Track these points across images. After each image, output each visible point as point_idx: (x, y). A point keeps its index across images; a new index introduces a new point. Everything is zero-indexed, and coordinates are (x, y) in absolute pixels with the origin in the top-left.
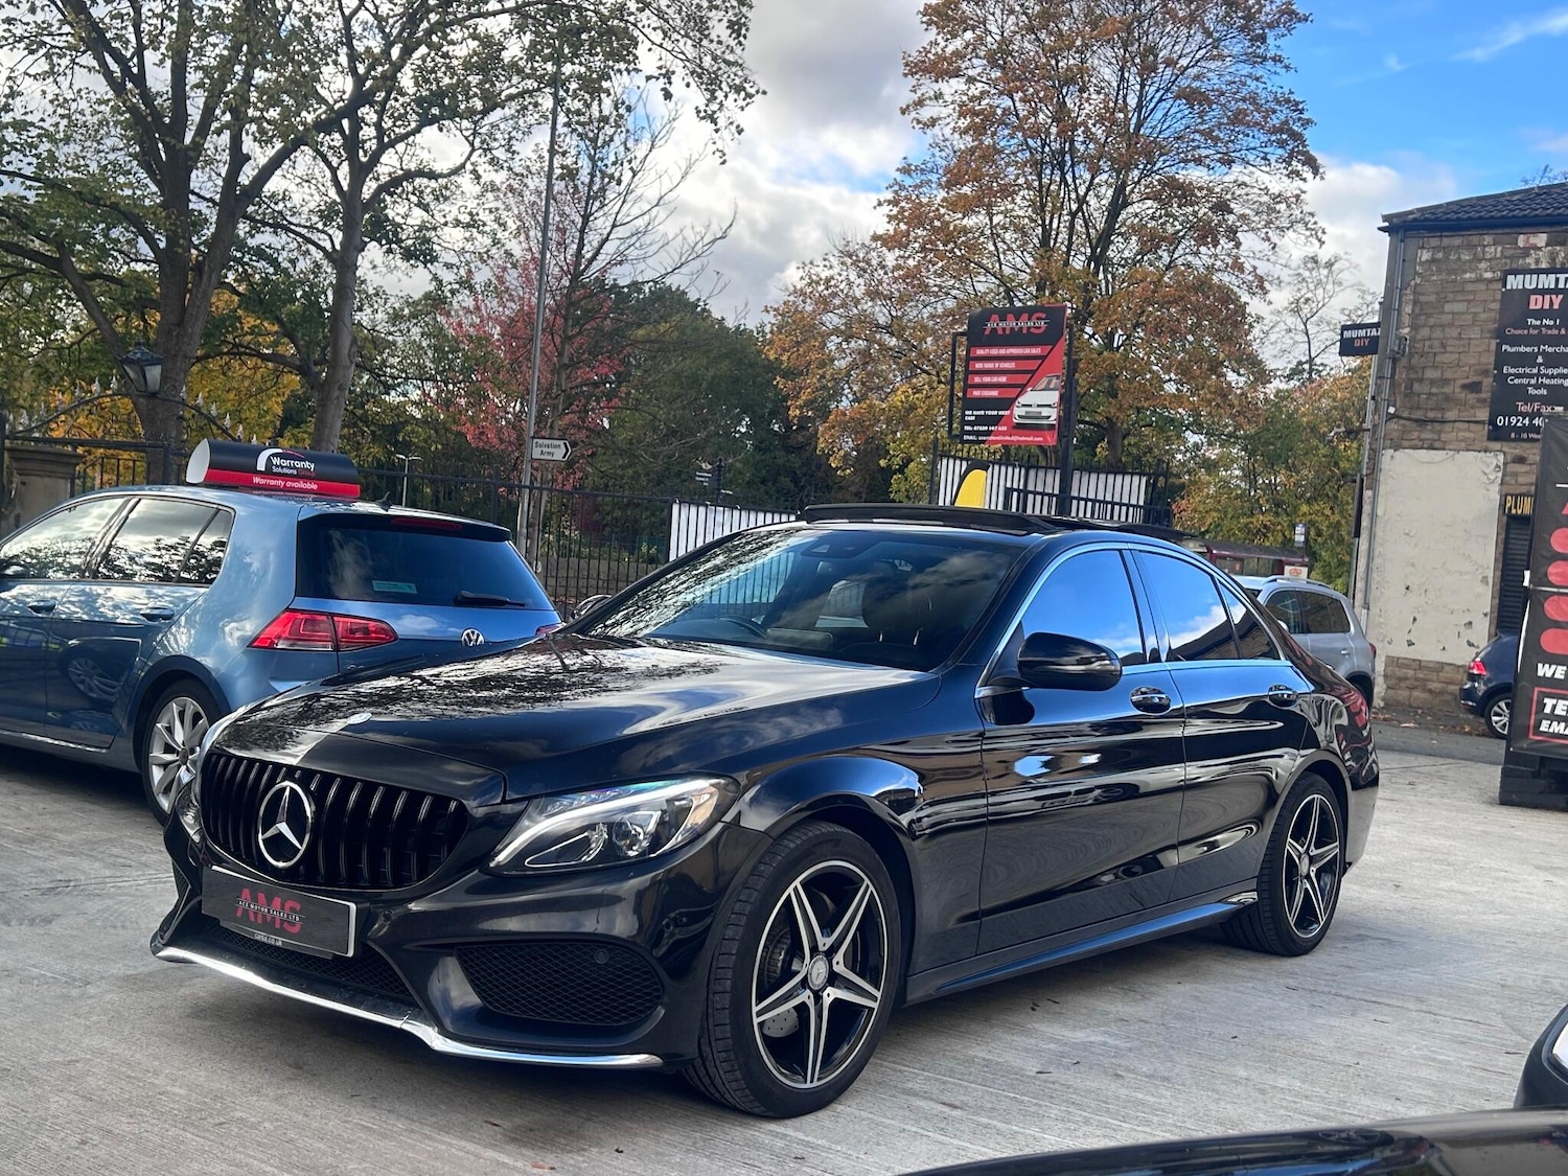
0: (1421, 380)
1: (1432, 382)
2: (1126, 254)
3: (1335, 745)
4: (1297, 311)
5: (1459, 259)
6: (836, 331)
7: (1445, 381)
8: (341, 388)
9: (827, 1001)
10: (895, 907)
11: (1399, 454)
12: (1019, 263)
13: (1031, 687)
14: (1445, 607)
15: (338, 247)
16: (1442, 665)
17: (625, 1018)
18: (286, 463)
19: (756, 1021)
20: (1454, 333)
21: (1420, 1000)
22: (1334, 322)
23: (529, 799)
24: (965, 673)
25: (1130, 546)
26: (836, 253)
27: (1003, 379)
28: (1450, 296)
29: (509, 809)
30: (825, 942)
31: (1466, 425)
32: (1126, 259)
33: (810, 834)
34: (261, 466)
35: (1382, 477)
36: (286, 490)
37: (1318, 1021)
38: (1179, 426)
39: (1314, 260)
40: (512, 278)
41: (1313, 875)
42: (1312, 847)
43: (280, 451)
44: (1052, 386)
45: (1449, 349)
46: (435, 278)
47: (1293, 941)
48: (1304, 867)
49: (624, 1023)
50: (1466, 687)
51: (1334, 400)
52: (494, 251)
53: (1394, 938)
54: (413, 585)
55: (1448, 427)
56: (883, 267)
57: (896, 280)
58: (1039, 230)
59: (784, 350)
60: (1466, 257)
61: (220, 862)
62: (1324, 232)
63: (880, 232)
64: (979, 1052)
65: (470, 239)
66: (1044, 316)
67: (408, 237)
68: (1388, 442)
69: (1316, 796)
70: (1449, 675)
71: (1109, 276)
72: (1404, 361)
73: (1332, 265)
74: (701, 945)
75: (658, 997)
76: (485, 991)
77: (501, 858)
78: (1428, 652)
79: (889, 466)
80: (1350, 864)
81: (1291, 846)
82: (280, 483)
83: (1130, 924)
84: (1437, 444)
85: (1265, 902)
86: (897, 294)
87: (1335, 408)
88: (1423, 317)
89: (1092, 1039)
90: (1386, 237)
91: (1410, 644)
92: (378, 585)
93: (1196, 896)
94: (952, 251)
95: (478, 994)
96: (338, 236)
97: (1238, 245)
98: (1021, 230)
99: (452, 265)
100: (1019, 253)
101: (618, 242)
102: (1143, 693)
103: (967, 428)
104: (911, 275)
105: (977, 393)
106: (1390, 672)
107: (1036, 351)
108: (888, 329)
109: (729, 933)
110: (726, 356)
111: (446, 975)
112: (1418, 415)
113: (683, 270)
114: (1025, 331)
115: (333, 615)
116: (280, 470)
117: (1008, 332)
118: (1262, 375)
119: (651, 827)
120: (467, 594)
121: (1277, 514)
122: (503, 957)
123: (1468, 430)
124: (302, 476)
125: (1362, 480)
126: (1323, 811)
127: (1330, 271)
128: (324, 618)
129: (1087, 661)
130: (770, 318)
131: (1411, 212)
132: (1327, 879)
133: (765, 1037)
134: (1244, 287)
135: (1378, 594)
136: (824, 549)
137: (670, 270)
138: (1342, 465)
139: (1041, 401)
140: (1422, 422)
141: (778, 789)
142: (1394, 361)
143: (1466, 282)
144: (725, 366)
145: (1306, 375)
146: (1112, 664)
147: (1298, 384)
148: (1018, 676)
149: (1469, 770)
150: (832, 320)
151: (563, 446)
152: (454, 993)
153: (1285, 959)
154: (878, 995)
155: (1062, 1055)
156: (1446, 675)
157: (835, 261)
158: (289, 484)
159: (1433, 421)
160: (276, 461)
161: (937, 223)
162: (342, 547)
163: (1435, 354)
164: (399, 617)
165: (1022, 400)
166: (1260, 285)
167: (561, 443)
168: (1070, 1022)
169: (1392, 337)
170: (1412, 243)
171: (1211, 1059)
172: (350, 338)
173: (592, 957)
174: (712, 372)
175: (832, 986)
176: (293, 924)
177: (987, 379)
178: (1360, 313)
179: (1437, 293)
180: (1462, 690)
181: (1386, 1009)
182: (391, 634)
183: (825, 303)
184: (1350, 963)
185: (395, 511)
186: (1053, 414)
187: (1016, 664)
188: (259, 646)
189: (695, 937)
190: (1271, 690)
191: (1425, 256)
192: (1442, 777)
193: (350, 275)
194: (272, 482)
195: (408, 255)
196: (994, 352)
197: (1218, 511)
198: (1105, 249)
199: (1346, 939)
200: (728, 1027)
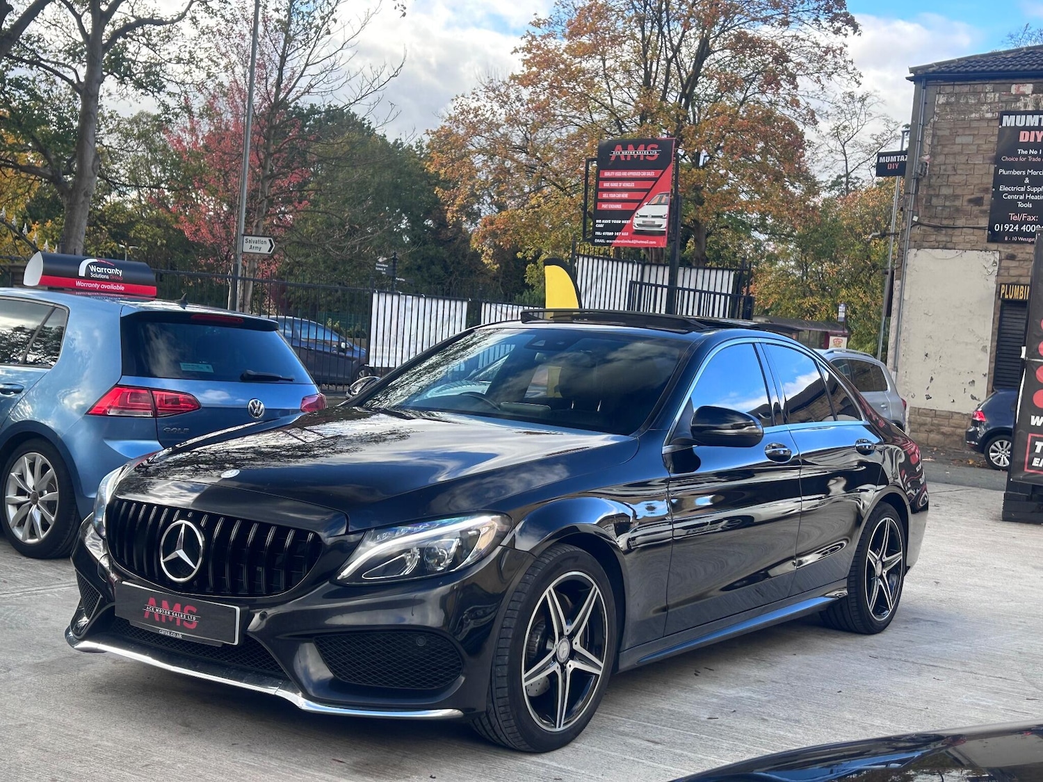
0: (938, 196)
1: (946, 197)
2: (709, 92)
3: (899, 480)
4: (836, 135)
5: (967, 102)
6: (482, 151)
7: (956, 197)
8: (86, 195)
9: (569, 670)
10: (613, 604)
11: (922, 253)
12: (625, 97)
13: (699, 445)
14: (954, 369)
15: (82, 80)
16: (951, 414)
17: (436, 684)
18: (101, 270)
19: (524, 685)
20: (963, 159)
21: (964, 664)
22: (865, 144)
23: (365, 531)
24: (654, 435)
25: (760, 340)
26: (482, 88)
27: (625, 196)
28: (960, 131)
29: (352, 538)
30: (568, 629)
31: (972, 230)
32: (709, 96)
33: (559, 553)
34: (82, 273)
35: (908, 271)
36: (101, 291)
37: (896, 679)
38: (749, 227)
39: (851, 96)
40: (222, 104)
41: (884, 575)
42: (884, 556)
43: (96, 260)
44: (663, 201)
45: (959, 172)
46: (163, 104)
47: (871, 622)
48: (879, 570)
49: (436, 687)
50: (971, 430)
51: (867, 207)
52: (209, 82)
53: (940, 620)
54: (210, 366)
55: (957, 232)
56: (520, 100)
57: (529, 110)
58: (642, 73)
59: (442, 165)
60: (972, 101)
61: (128, 578)
62: (861, 76)
63: (518, 72)
64: (665, 705)
65: (188, 73)
66: (656, 146)
67: (138, 71)
68: (913, 243)
69: (887, 519)
70: (958, 422)
71: (696, 109)
72: (925, 181)
73: (864, 100)
74: (488, 633)
75: (460, 669)
76: (335, 667)
77: (346, 573)
78: (941, 404)
79: (525, 258)
80: (909, 567)
81: (871, 556)
82: (96, 286)
83: (760, 614)
84: (949, 245)
85: (853, 596)
86: (531, 122)
87: (868, 213)
88: (939, 147)
89: (741, 694)
90: (912, 85)
91: (928, 398)
92: (184, 367)
93: (804, 592)
94: (574, 88)
95: (331, 670)
96: (83, 71)
97: (796, 87)
98: (628, 72)
99: (174, 94)
100: (626, 90)
101: (310, 78)
102: (774, 447)
103: (598, 233)
104: (541, 108)
105: (605, 206)
106: (912, 420)
107: (650, 174)
108: (522, 149)
109: (507, 623)
110: (389, 166)
111: (305, 657)
112: (935, 222)
113: (362, 101)
114: (642, 159)
115: (152, 389)
116: (96, 276)
117: (629, 159)
118: (812, 187)
119: (453, 550)
120: (251, 372)
121: (823, 296)
122: (349, 643)
123: (973, 234)
124: (113, 280)
125: (893, 273)
126: (892, 529)
127: (863, 105)
128: (145, 392)
129: (741, 427)
130: (427, 139)
131: (931, 66)
132: (894, 578)
133: (530, 698)
134: (800, 119)
135: (904, 360)
136: (541, 344)
137: (352, 101)
138: (872, 257)
139: (654, 213)
140: (938, 228)
141: (538, 522)
142: (918, 181)
143: (972, 120)
144: (387, 176)
145: (844, 186)
146: (757, 428)
147: (838, 193)
148: (691, 437)
149: (976, 494)
150: (479, 141)
151: (268, 242)
152: (312, 670)
153: (865, 637)
154: (602, 665)
155: (723, 706)
156: (956, 420)
157: (482, 95)
158: (104, 286)
159: (946, 227)
160: (93, 268)
161: (562, 66)
162: (157, 338)
163: (948, 176)
164: (202, 391)
165: (640, 212)
166: (812, 118)
167: (267, 239)
168: (723, 683)
169: (916, 162)
170: (932, 90)
171: (826, 707)
172: (93, 154)
173: (415, 642)
174: (377, 179)
175: (572, 659)
176: (191, 623)
177: (613, 196)
178: (885, 138)
179: (951, 129)
180: (967, 432)
181: (941, 671)
182: (196, 405)
183: (474, 128)
184: (911, 639)
185: (191, 308)
186: (664, 223)
187: (689, 428)
188: (95, 414)
189: (484, 627)
190: (858, 442)
191: (942, 100)
192: (958, 500)
193: (93, 103)
194: (91, 285)
195: (139, 85)
196: (618, 174)
197: (778, 293)
198: (693, 88)
199: (906, 621)
200: (506, 689)
